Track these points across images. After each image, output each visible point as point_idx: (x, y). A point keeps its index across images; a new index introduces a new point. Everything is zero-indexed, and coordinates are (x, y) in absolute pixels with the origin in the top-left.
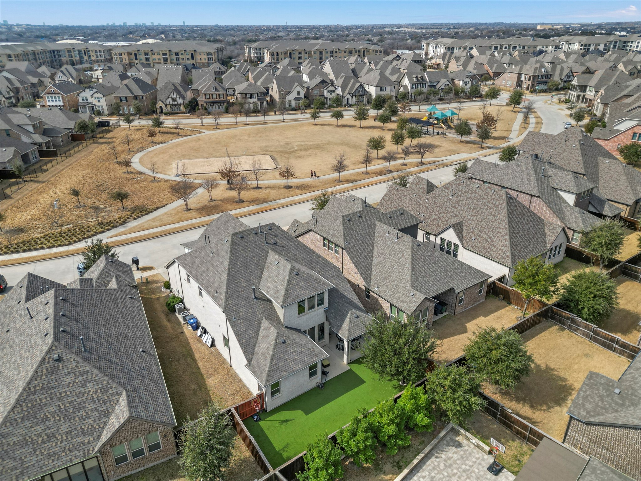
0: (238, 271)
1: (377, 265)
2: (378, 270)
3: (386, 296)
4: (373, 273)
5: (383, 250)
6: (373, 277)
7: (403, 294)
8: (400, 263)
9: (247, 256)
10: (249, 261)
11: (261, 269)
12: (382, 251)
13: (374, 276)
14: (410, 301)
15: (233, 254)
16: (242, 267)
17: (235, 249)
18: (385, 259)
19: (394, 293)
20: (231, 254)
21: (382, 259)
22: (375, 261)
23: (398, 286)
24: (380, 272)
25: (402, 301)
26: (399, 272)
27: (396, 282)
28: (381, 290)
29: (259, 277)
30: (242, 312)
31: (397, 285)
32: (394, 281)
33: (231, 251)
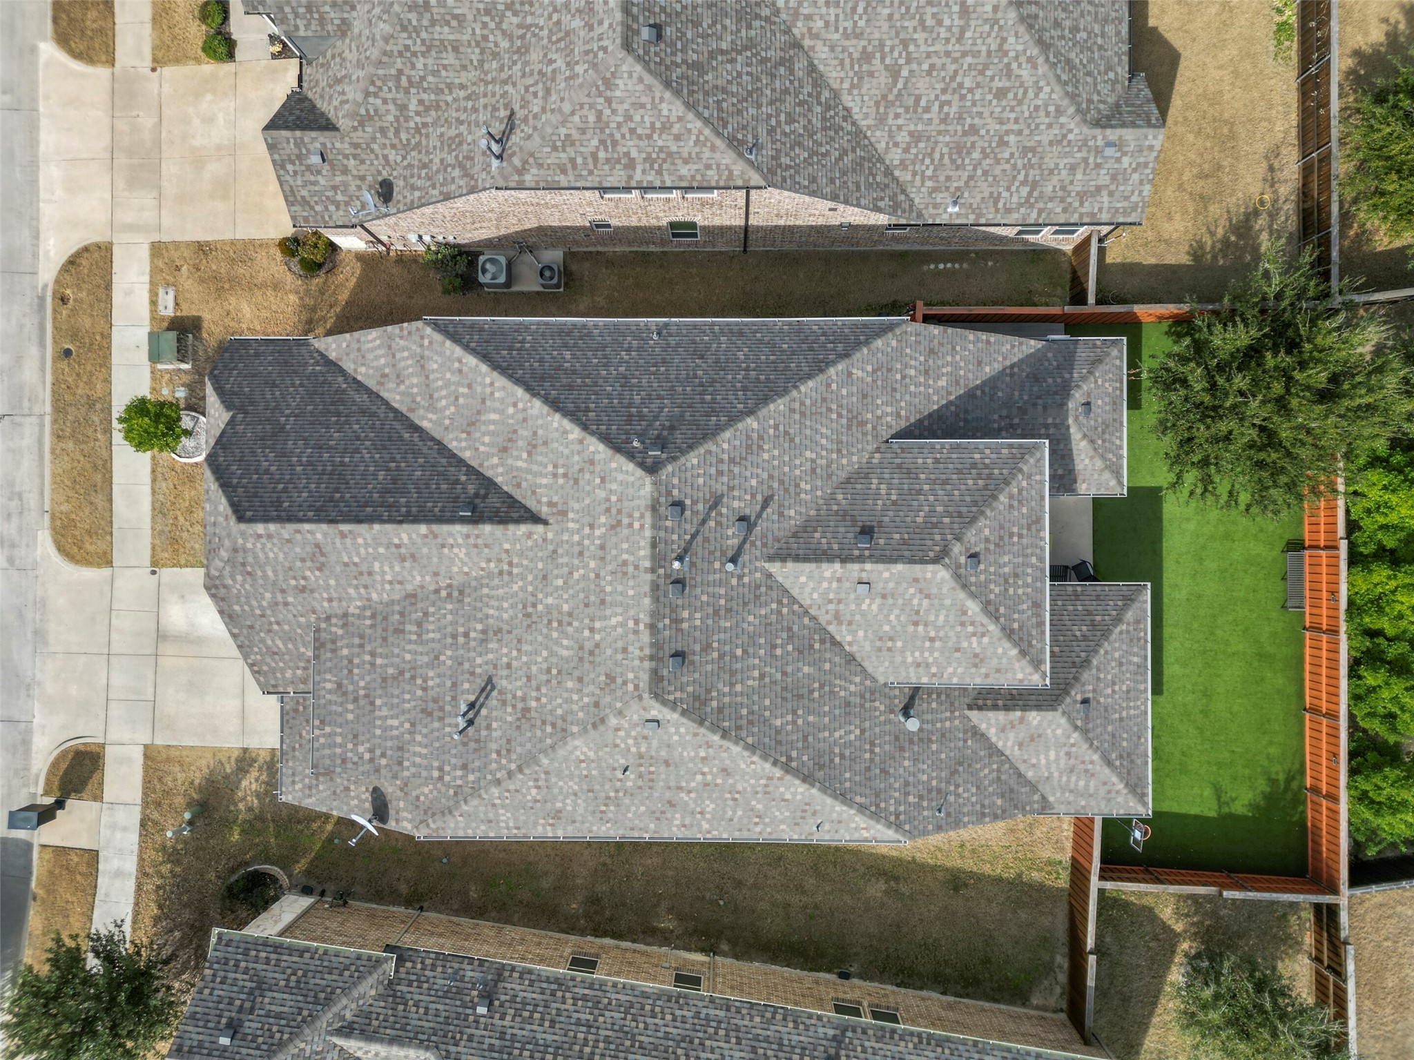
0: (805, 738)
1: (881, 120)
2: (903, 137)
3: (1008, 211)
4: (894, 157)
5: (858, 36)
6: (904, 176)
7: (1073, 169)
8: (976, 54)
9: (762, 676)
10: (784, 674)
11: (822, 642)
12: (855, 47)
13: (903, 165)
14: (1114, 178)
15: (739, 728)
16: (794, 712)
17: (720, 710)
18: (894, 72)
19: (1035, 185)
20: (738, 740)
21: (883, 78)
22: (860, 107)
23: (1033, 150)
24: (916, 137)
25: (1082, 196)
26: (1001, 94)
27: (1012, 139)
28: (975, 202)
29: (848, 662)
30: (930, 779)
31: (1025, 150)
32: (1003, 143)
33: (725, 735)
